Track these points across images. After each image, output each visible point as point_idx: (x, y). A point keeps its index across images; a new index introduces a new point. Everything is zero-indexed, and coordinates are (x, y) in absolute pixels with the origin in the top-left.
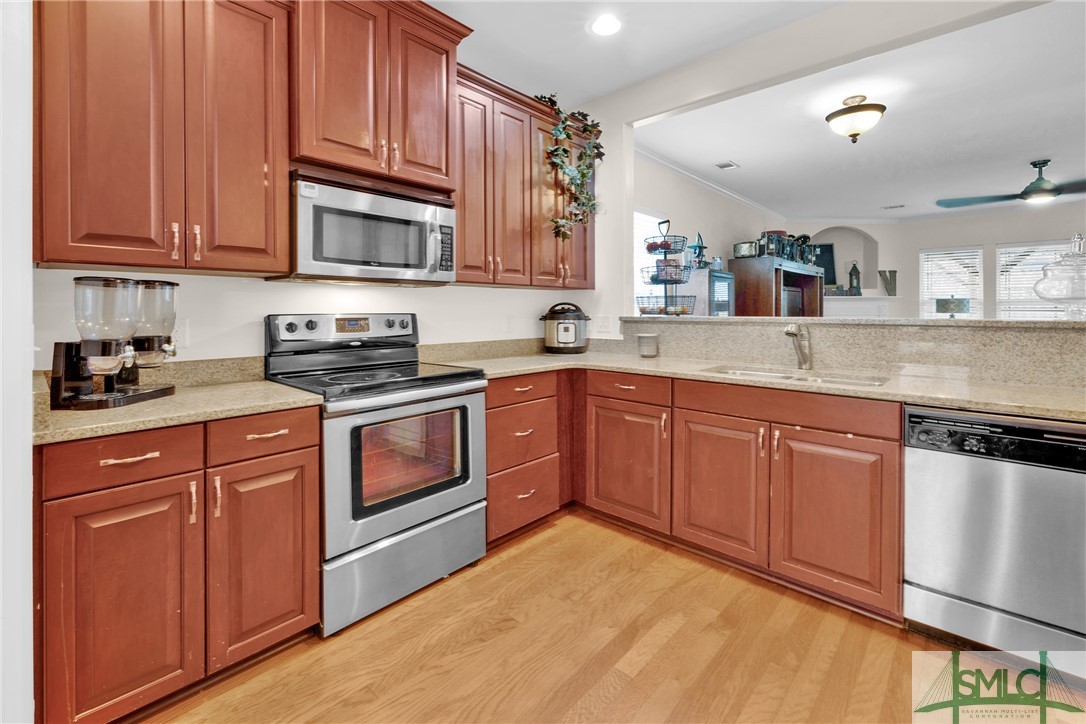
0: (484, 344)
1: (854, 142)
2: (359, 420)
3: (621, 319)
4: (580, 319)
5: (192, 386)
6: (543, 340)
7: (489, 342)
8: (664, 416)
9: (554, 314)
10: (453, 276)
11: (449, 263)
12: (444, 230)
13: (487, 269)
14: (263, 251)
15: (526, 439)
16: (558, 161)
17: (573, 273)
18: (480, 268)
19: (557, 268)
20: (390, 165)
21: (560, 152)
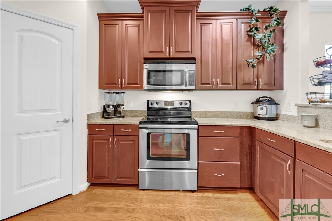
0: (221, 112)
2: (150, 131)
3: (296, 105)
4: (271, 104)
5: (132, 116)
6: (253, 113)
7: (224, 112)
8: (289, 162)
9: (258, 102)
10: (193, 87)
11: (193, 83)
12: (190, 72)
13: (212, 84)
14: (137, 84)
15: (220, 152)
16: (252, 34)
17: (265, 83)
18: (209, 84)
19: (254, 82)
20: (170, 55)
21: (254, 29)
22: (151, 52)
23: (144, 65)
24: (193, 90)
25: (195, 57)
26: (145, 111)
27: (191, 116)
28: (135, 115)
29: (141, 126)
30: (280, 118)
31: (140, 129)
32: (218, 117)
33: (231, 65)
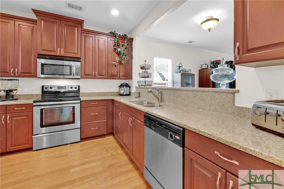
0: (101, 93)
1: (210, 31)
2: (43, 107)
3: (135, 87)
4: (127, 87)
5: (26, 99)
6: (118, 92)
8: (120, 112)
9: (122, 86)
10: (79, 77)
11: (78, 74)
12: (77, 67)
13: (92, 75)
14: (31, 73)
15: (95, 115)
16: (116, 48)
17: (123, 75)
18: (90, 75)
19: (117, 74)
20: (61, 54)
21: (116, 45)
22: (44, 50)
23: (38, 59)
24: (79, 79)
25: (80, 57)
26: (39, 94)
27: (79, 96)
28: (29, 98)
29: (34, 104)
30: (131, 94)
31: (33, 107)
32: (99, 96)
33: (104, 64)
